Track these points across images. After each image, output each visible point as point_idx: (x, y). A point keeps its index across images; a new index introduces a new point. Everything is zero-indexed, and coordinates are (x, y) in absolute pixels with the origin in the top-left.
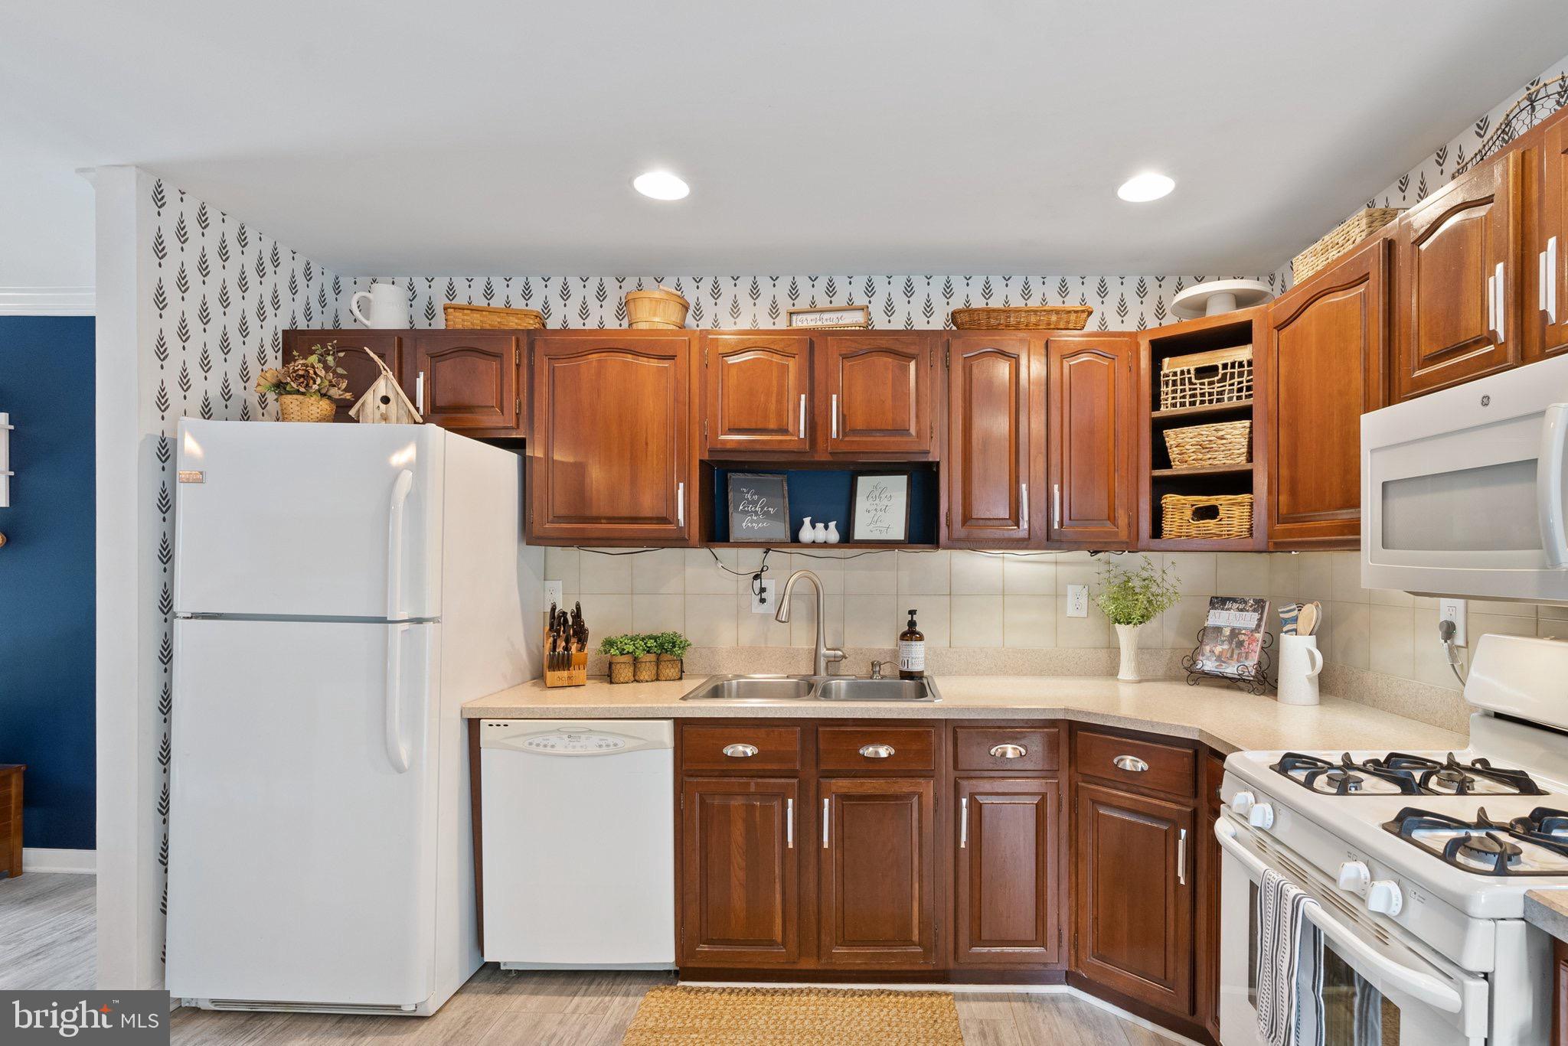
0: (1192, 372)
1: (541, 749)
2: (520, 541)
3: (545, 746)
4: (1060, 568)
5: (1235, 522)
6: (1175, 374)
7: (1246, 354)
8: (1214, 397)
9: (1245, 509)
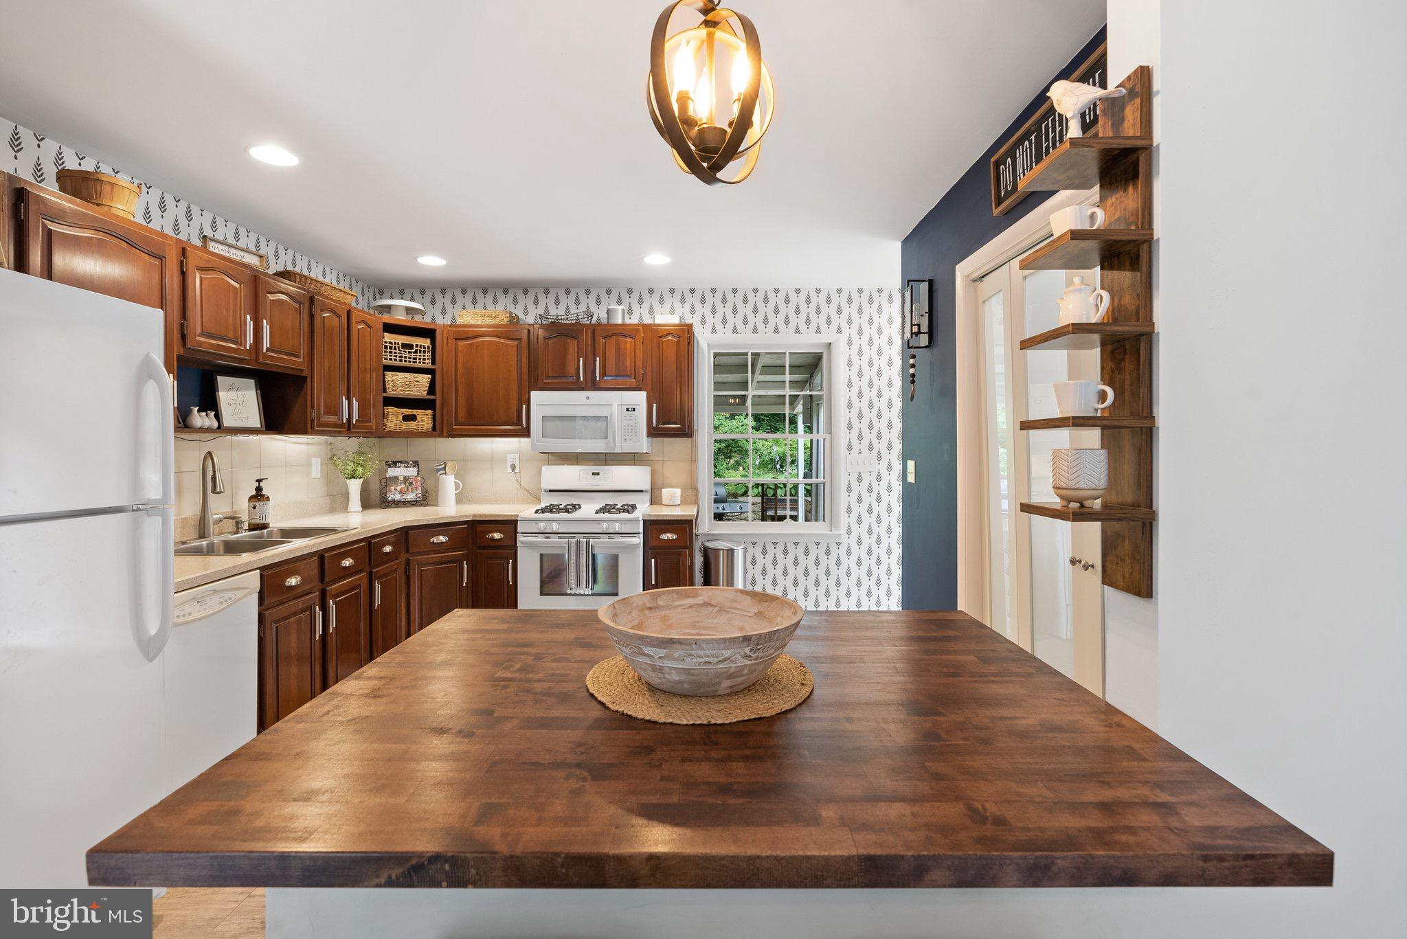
0: (401, 344)
1: (182, 619)
3: (184, 616)
5: (425, 423)
6: (391, 343)
7: (426, 342)
8: (412, 360)
9: (430, 417)
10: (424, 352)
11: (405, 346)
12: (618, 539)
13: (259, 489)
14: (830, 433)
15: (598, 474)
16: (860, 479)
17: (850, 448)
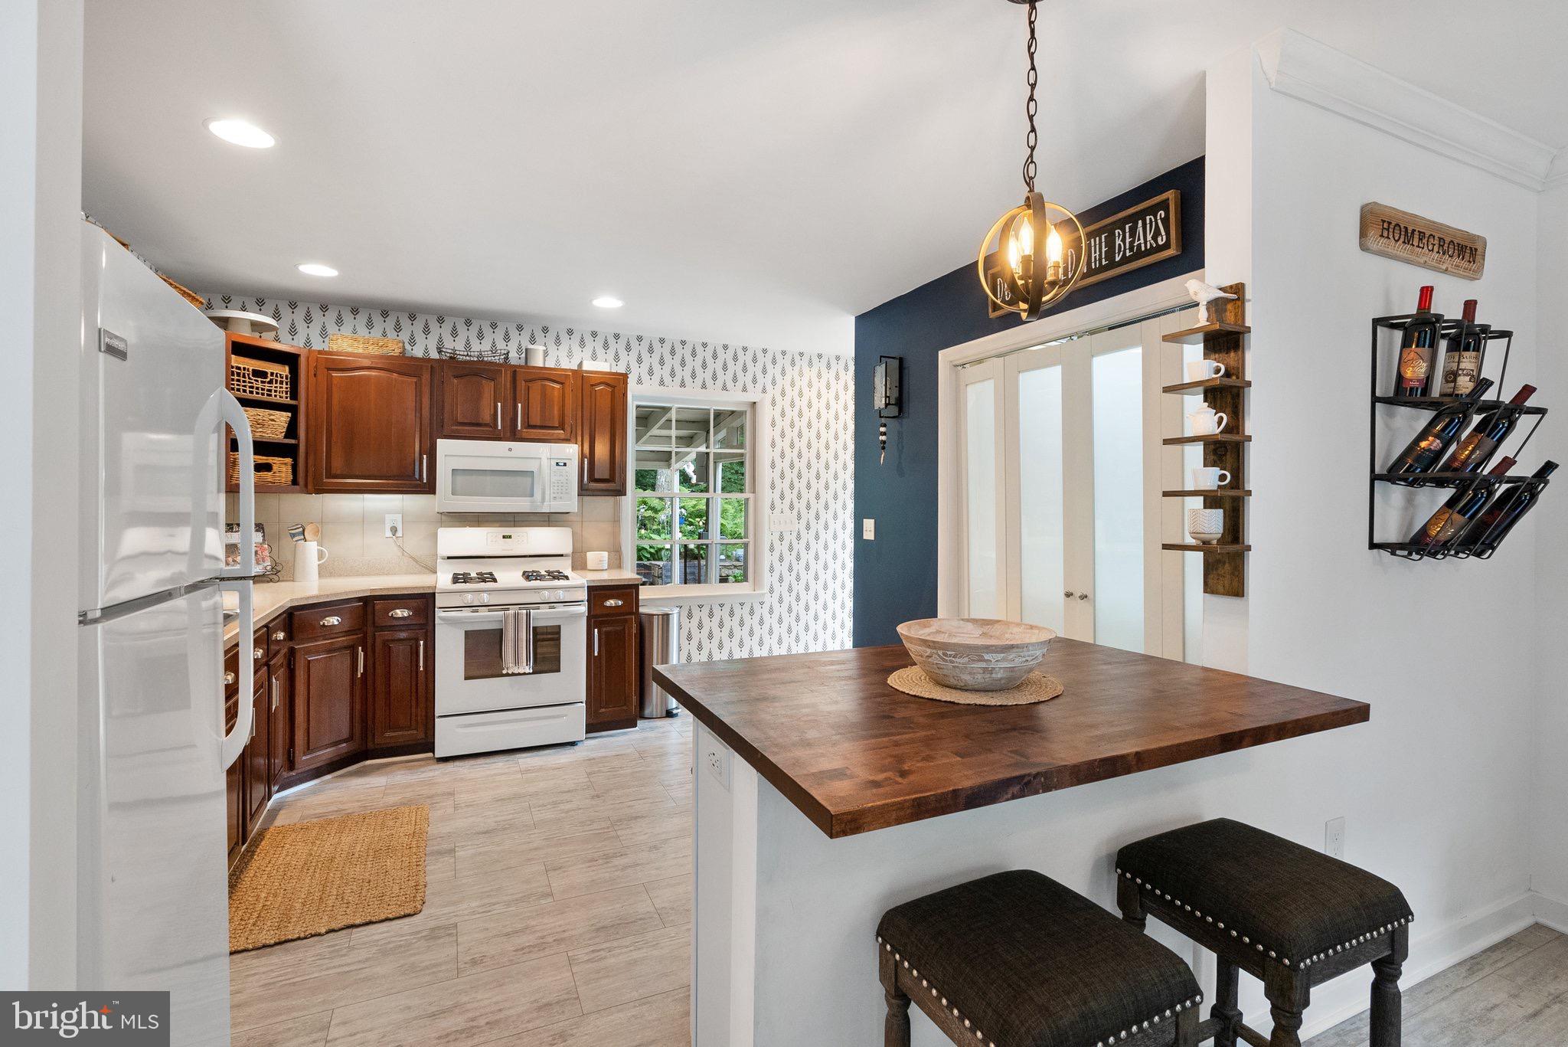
0: (250, 371)
5: (283, 475)
6: (239, 368)
7: (284, 371)
8: (265, 392)
9: (290, 468)
10: (281, 383)
11: (258, 374)
12: (560, 608)
14: (754, 492)
15: (510, 537)
16: (781, 539)
17: (773, 507)
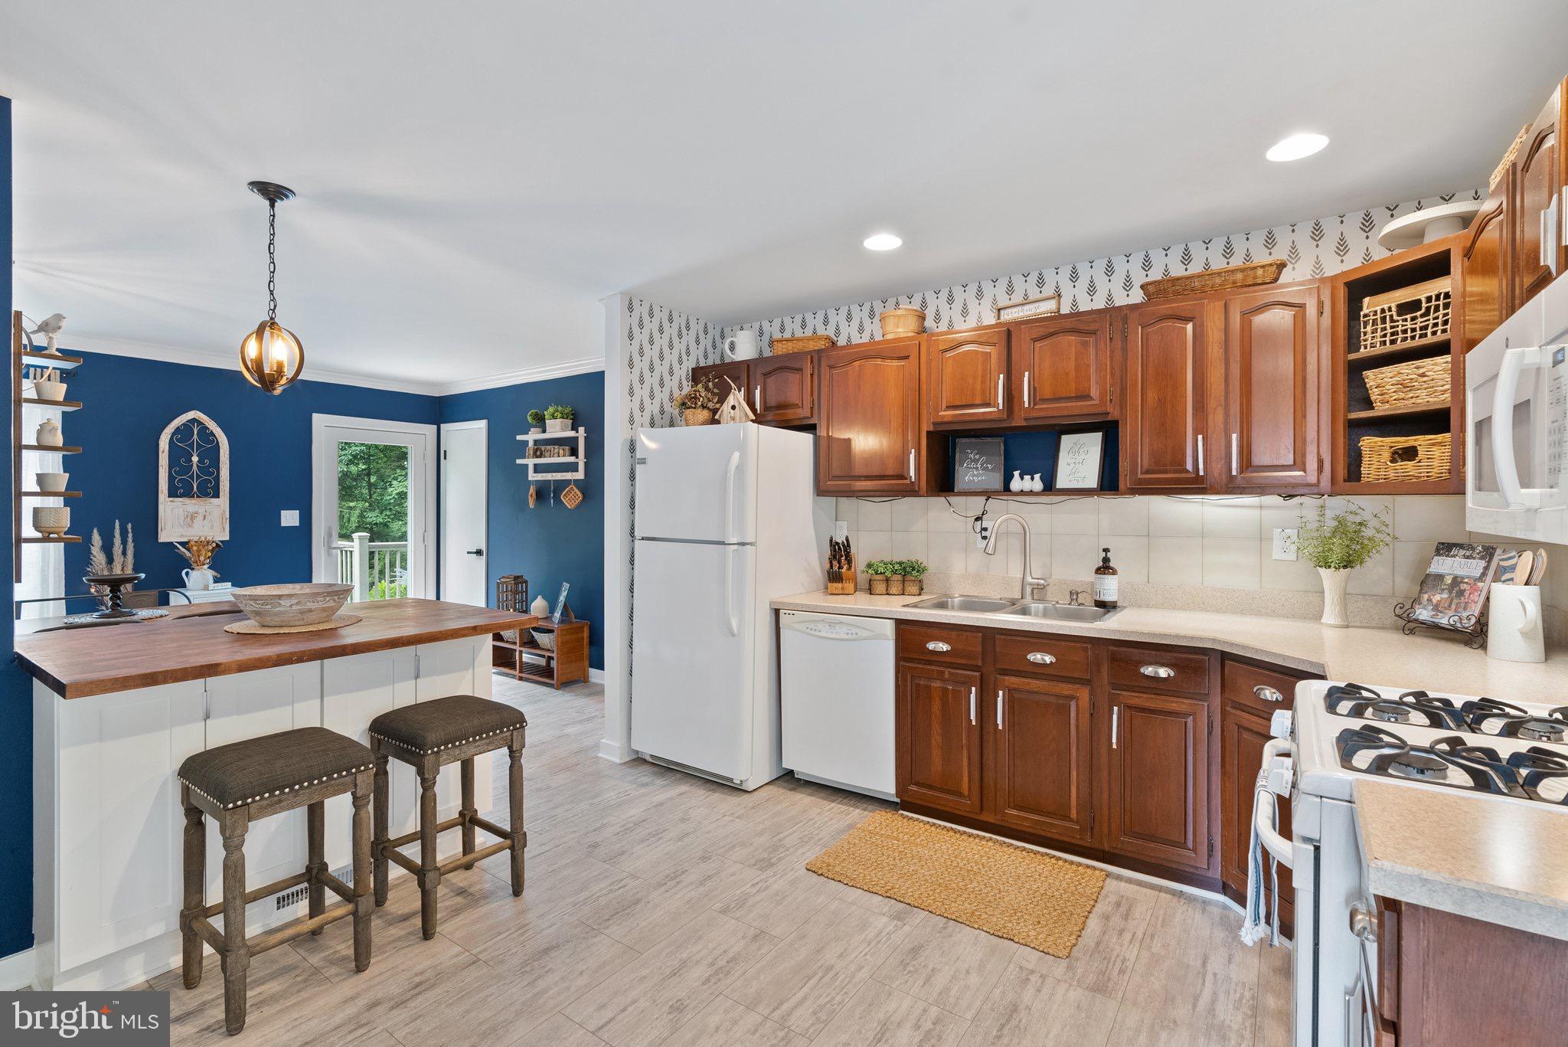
0: (1394, 309)
2: (814, 494)
3: (815, 630)
4: (1265, 512)
6: (1375, 313)
7: (1448, 284)
8: (1417, 333)
9: (1446, 450)
10: (1447, 306)
11: (1406, 308)
13: (1106, 560)
